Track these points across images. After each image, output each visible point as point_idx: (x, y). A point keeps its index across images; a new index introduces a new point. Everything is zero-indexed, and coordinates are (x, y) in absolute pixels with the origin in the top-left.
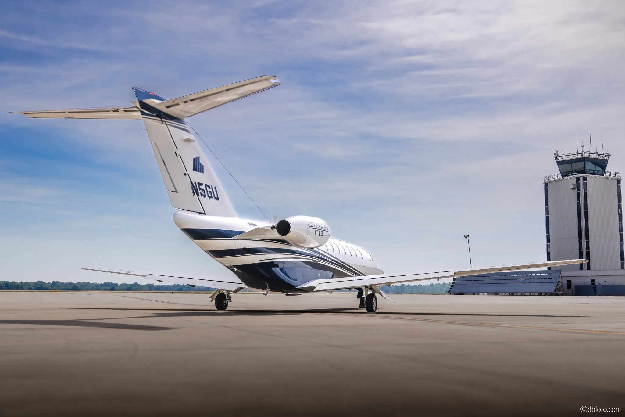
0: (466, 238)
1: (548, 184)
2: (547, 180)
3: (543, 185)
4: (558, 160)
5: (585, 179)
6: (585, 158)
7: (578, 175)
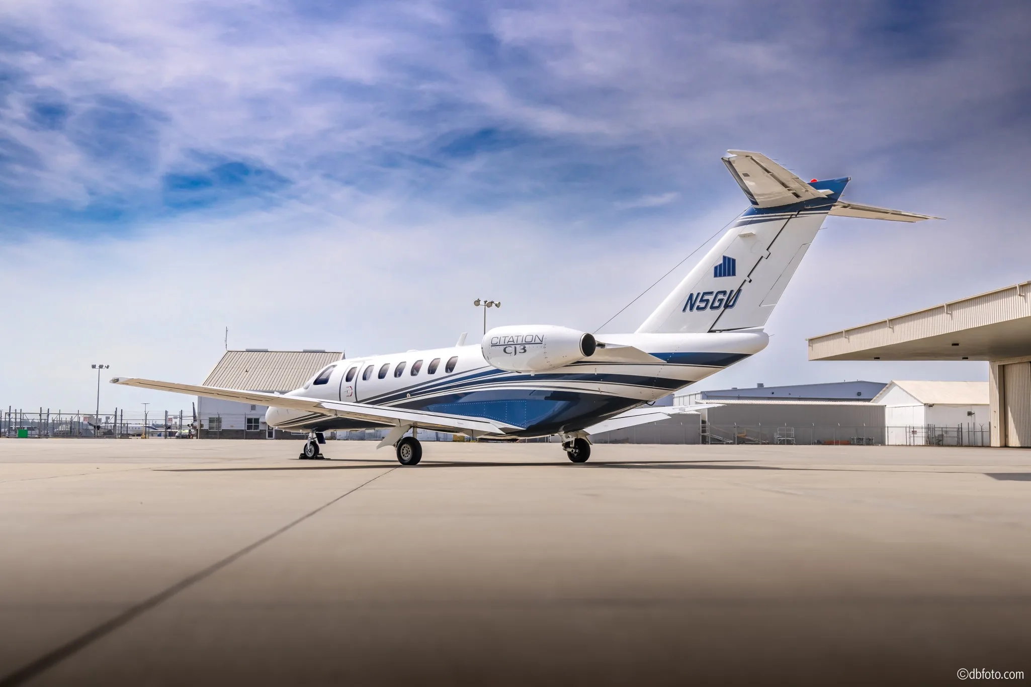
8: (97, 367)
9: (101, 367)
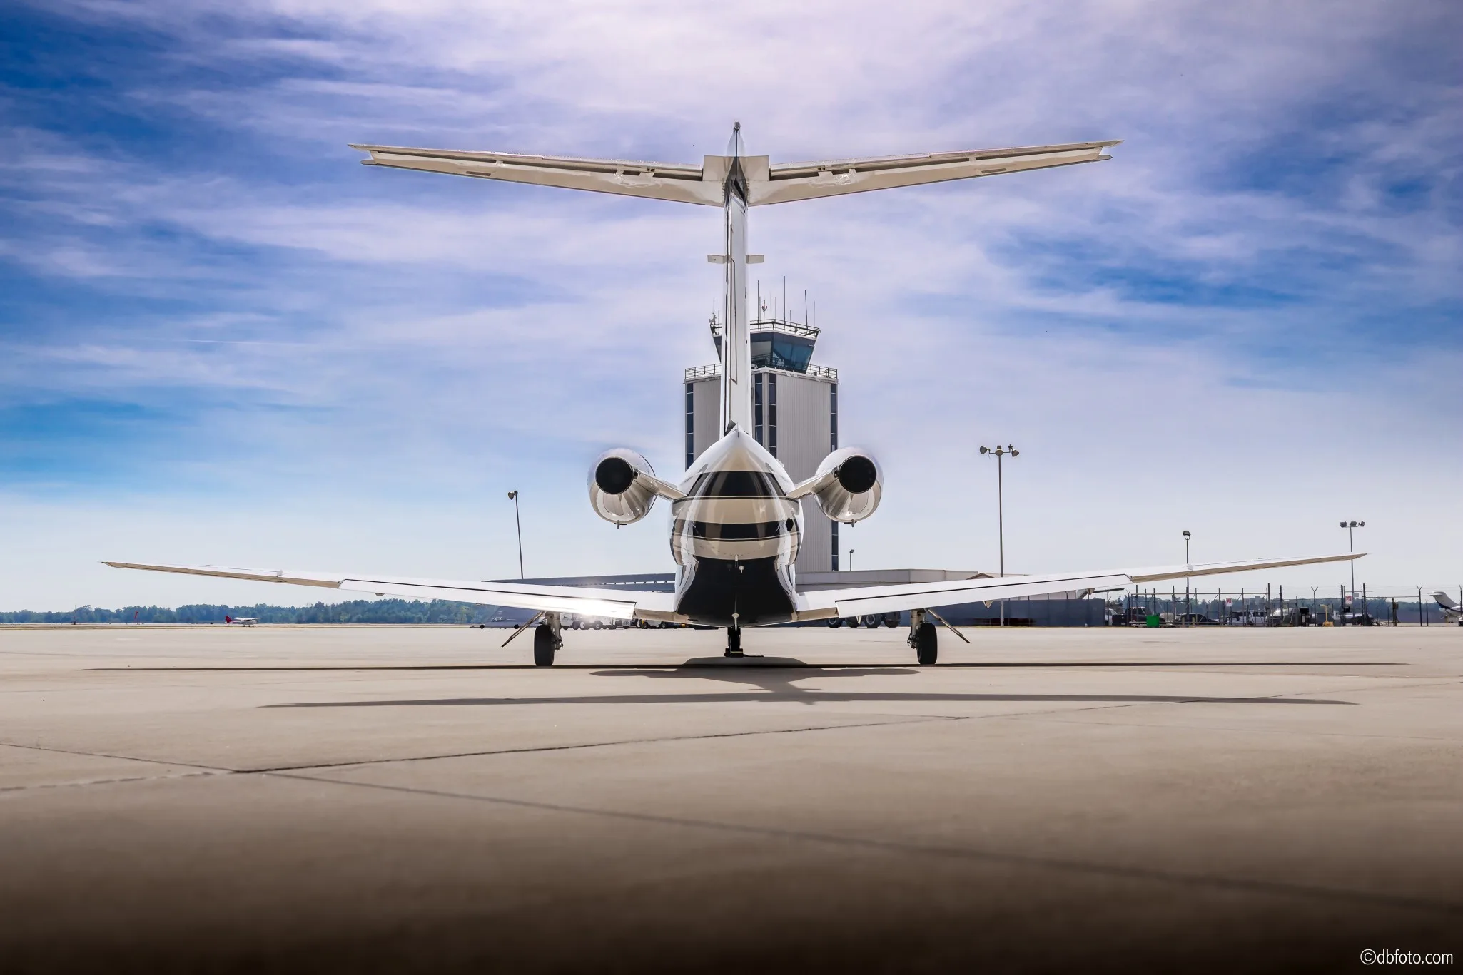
0: (511, 498)
1: (695, 385)
2: (691, 376)
3: (684, 387)
4: (715, 335)
5: (773, 377)
6: (772, 333)
7: (760, 369)
8: (1348, 525)
9: (1353, 524)
